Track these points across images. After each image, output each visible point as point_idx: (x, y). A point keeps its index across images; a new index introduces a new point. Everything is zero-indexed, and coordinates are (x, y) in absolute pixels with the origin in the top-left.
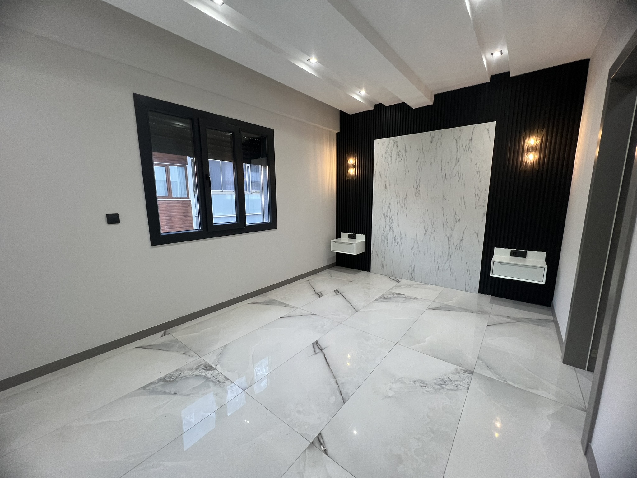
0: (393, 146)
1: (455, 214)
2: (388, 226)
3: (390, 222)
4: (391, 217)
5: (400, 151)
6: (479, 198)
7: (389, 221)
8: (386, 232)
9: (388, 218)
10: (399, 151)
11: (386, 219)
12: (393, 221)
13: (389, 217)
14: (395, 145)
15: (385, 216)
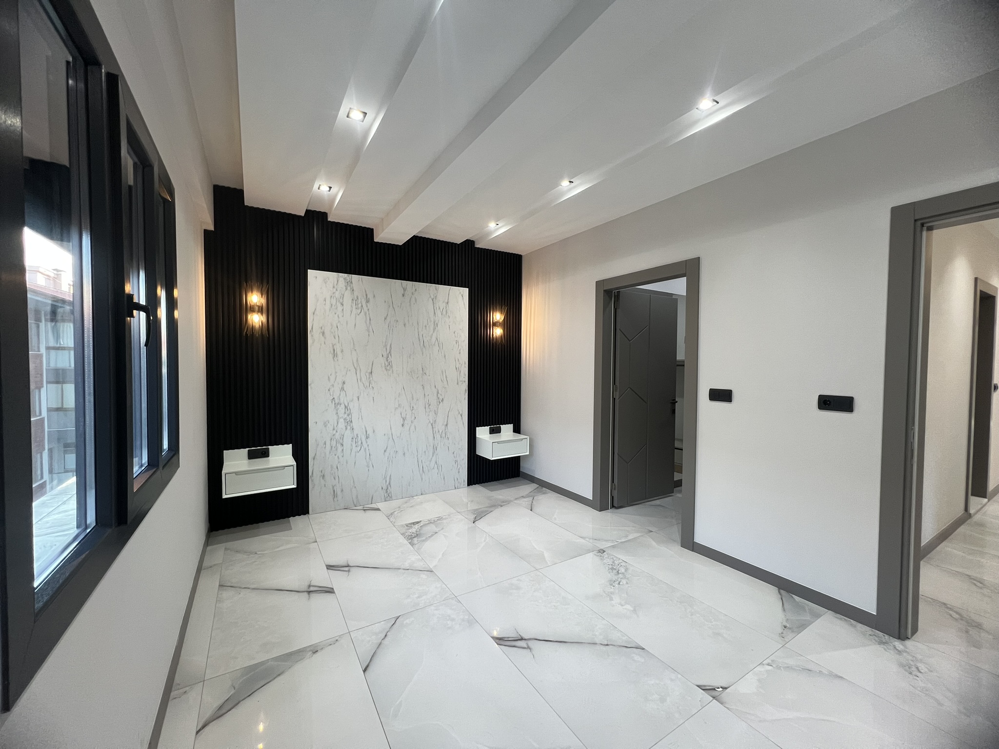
0: (345, 288)
1: (438, 393)
2: (342, 420)
3: (345, 413)
4: (347, 405)
5: (358, 298)
6: (460, 372)
7: (343, 411)
8: (338, 432)
9: (341, 409)
10: (356, 297)
11: (337, 410)
12: (352, 412)
13: (343, 406)
14: (349, 288)
15: (335, 404)
